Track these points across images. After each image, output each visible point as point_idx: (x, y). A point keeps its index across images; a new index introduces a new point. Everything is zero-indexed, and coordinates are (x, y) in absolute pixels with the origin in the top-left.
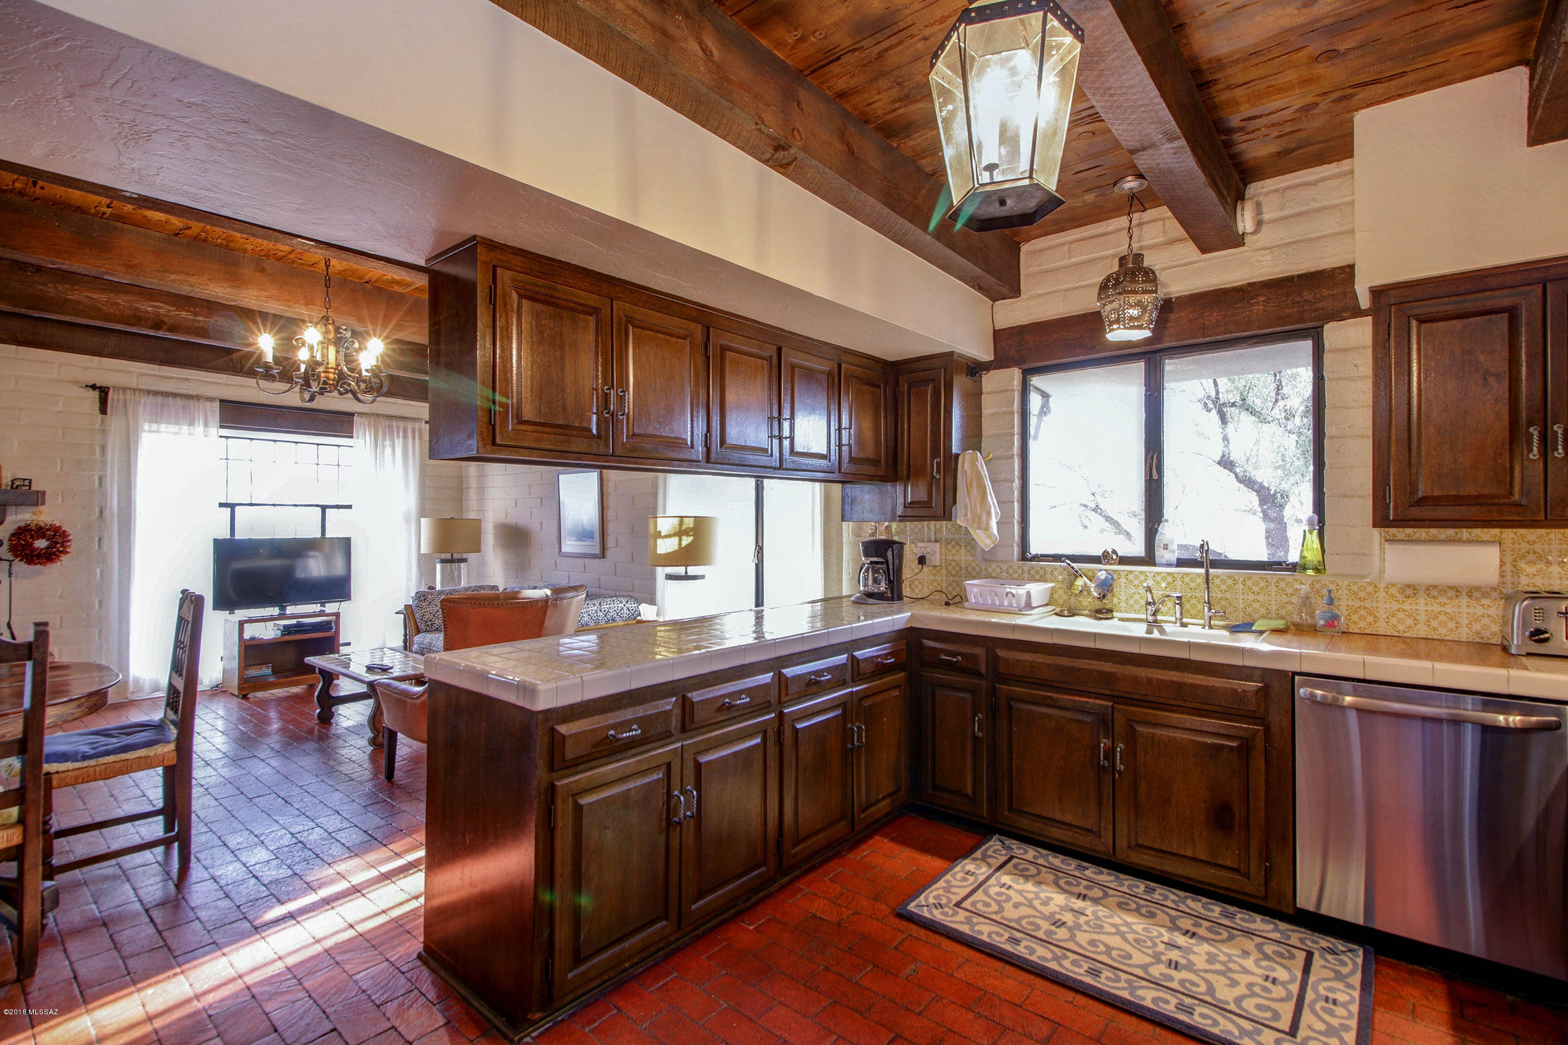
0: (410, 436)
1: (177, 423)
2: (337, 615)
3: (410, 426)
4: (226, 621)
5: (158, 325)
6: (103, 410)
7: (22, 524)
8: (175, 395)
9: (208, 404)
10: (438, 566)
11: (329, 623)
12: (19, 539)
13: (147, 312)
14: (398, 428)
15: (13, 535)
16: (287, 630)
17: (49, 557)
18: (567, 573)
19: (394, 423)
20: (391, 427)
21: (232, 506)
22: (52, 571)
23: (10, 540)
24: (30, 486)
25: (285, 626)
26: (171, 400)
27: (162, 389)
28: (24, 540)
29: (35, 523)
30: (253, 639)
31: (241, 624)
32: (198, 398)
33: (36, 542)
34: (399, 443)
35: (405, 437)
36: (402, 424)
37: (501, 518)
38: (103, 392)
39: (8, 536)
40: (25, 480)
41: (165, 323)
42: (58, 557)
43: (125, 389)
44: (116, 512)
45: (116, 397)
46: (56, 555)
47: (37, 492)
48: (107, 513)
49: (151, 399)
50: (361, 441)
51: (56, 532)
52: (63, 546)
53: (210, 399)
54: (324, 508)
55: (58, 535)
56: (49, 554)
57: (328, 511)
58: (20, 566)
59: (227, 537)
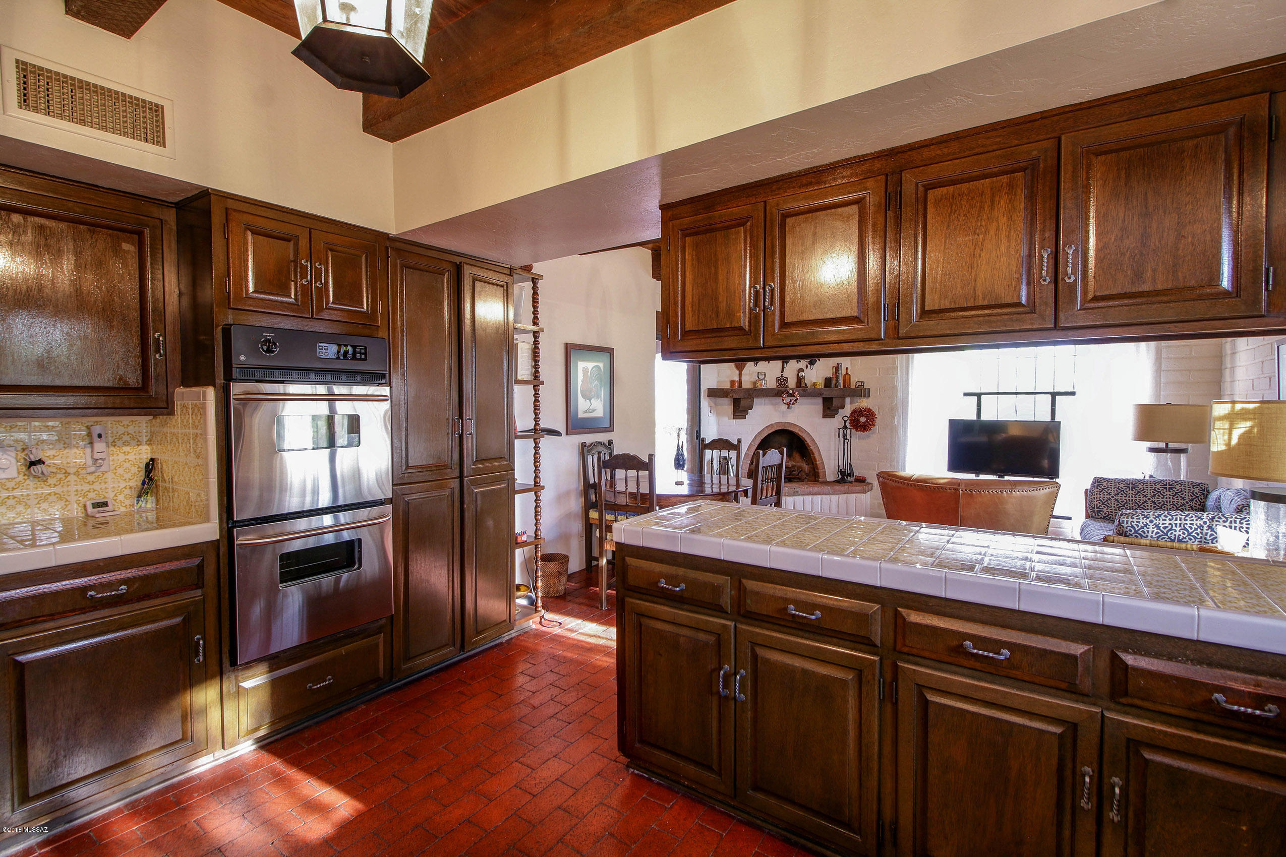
7: (856, 408)
12: (854, 416)
15: (851, 414)
17: (864, 428)
21: (978, 395)
22: (867, 436)
23: (850, 417)
24: (864, 386)
28: (856, 417)
29: (862, 407)
33: (862, 418)
39: (849, 414)
40: (862, 383)
42: (870, 428)
44: (901, 400)
46: (868, 427)
47: (867, 389)
48: (898, 401)
52: (872, 422)
54: (1054, 395)
55: (869, 414)
56: (865, 426)
57: (1057, 397)
58: (854, 431)
59: (974, 418)
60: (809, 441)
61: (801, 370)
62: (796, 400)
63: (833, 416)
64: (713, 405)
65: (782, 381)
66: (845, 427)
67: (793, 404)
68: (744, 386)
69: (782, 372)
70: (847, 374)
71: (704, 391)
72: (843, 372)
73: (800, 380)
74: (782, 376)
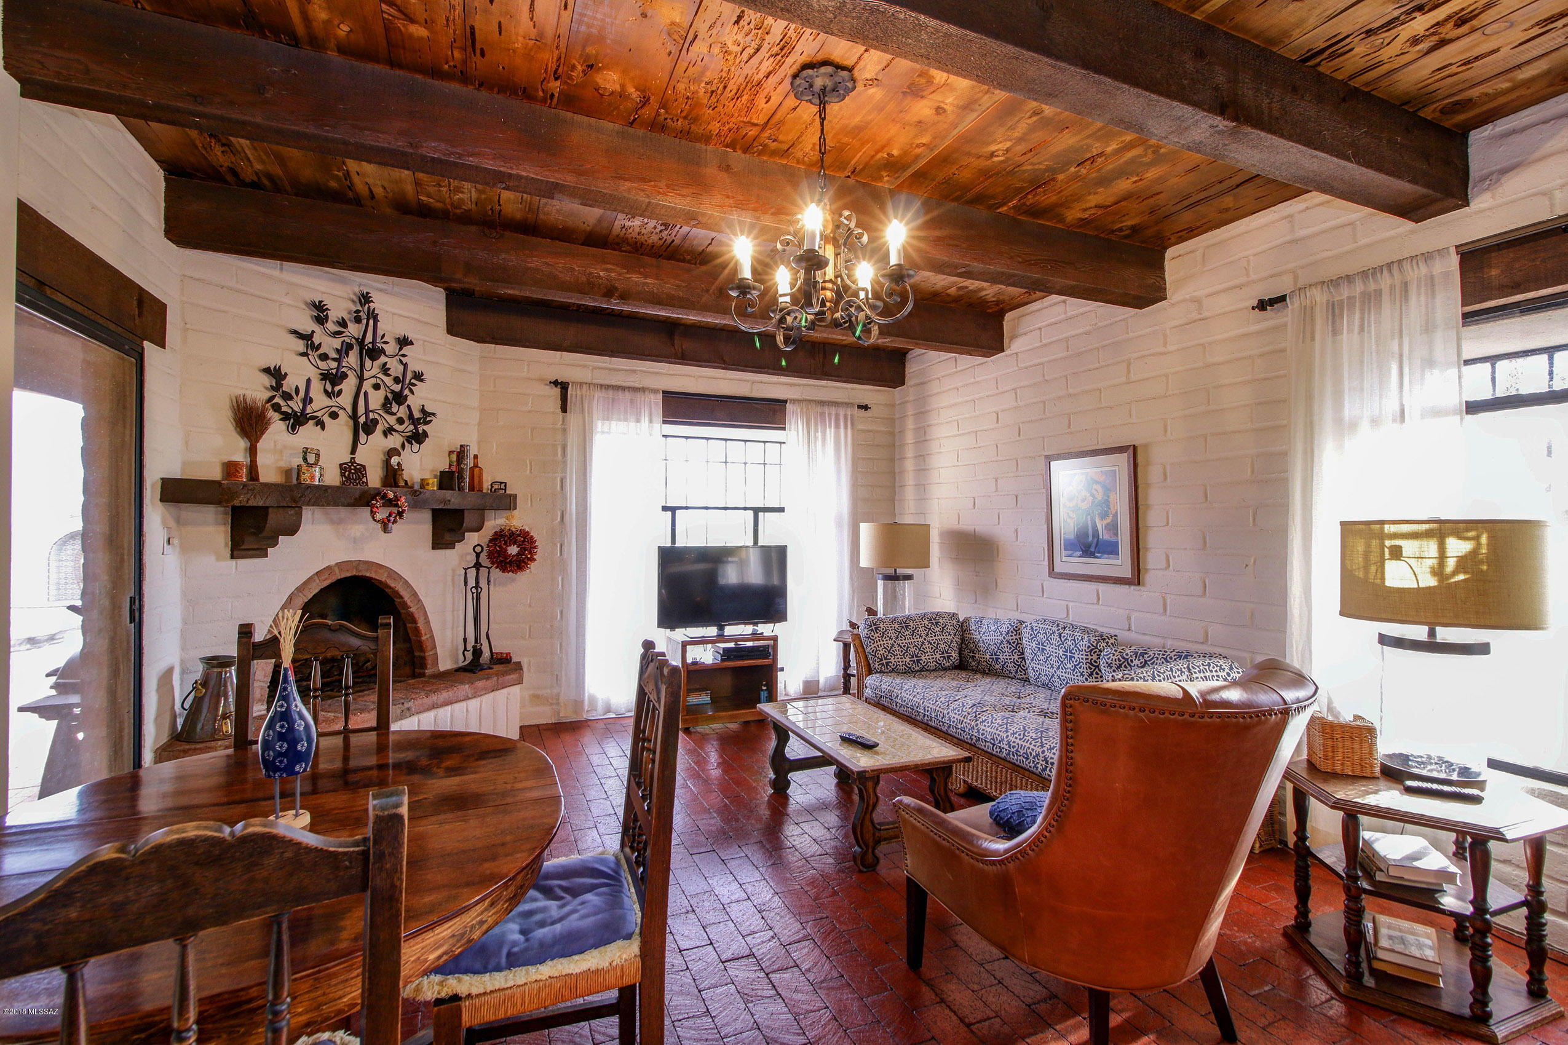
0: (842, 424)
1: (626, 420)
2: (775, 639)
3: (842, 412)
4: (669, 639)
5: (609, 293)
6: (564, 409)
7: (498, 530)
8: (624, 388)
9: (652, 396)
10: (880, 583)
11: (766, 647)
12: (496, 545)
13: (599, 277)
14: (830, 414)
15: (491, 541)
16: (727, 654)
17: (518, 564)
18: (1065, 603)
19: (826, 409)
20: (822, 414)
21: (673, 510)
22: (523, 578)
23: (488, 546)
24: (505, 490)
25: (724, 649)
26: (620, 394)
27: (614, 383)
28: (500, 547)
29: (508, 528)
30: (695, 663)
31: (684, 645)
32: (643, 390)
33: (509, 548)
34: (830, 433)
35: (837, 427)
36: (833, 410)
37: (952, 524)
38: (563, 387)
39: (487, 540)
40: (501, 483)
41: (616, 289)
42: (527, 564)
43: (581, 384)
44: (574, 516)
45: (574, 393)
46: (524, 562)
47: (510, 495)
48: (567, 517)
49: (602, 394)
50: (793, 433)
51: (525, 538)
52: (530, 553)
53: (655, 391)
54: (756, 511)
55: (526, 541)
56: (520, 561)
57: (761, 514)
58: (496, 573)
59: (669, 544)
60: (407, 596)
61: (392, 452)
62: (400, 514)
63: (451, 545)
64: (172, 523)
65: (352, 472)
66: (478, 566)
67: (395, 522)
68: (263, 478)
69: (353, 451)
70: (476, 466)
71: (153, 485)
72: (470, 462)
73: (392, 476)
74: (353, 459)
